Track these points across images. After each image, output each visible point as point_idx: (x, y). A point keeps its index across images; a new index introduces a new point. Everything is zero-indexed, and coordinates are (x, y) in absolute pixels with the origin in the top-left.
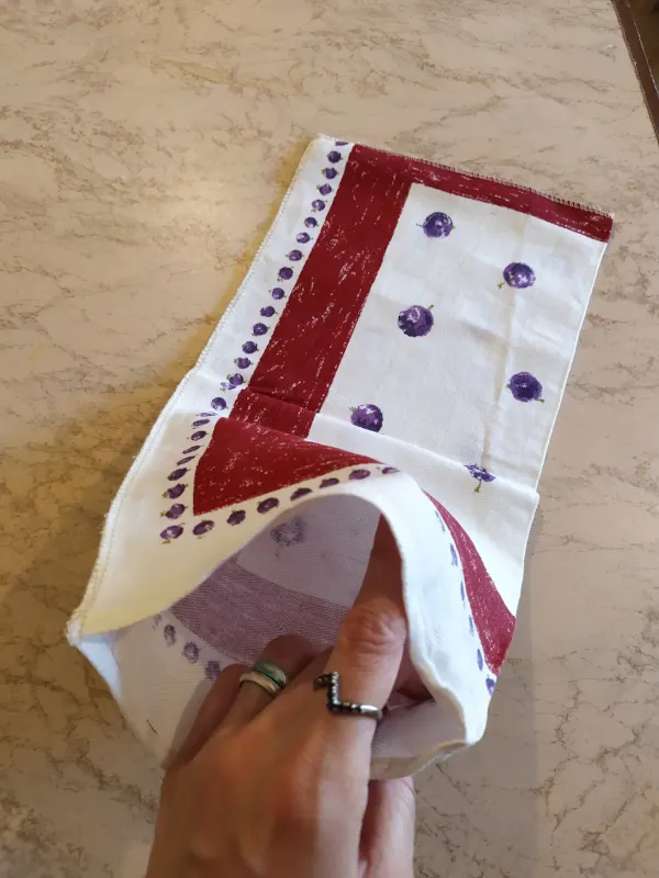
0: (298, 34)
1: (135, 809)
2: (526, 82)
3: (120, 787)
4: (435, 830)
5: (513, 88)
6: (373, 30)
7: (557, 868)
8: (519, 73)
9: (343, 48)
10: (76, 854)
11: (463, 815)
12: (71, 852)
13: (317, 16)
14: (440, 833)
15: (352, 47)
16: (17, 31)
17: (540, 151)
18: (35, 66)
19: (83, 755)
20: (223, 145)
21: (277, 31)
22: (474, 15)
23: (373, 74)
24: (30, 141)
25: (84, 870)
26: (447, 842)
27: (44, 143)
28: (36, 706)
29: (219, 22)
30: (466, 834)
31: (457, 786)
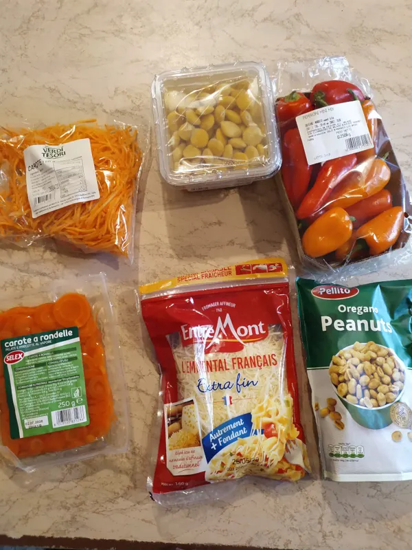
0: (277, 50)
2: (403, 91)
5: (395, 95)
6: (319, 50)
7: (358, 494)
8: (400, 85)
13: (288, 38)
16: (121, 38)
17: (404, 137)
18: (132, 62)
21: (265, 47)
22: (379, 43)
24: (131, 111)
27: (137, 112)
28: (139, 401)
29: (233, 38)
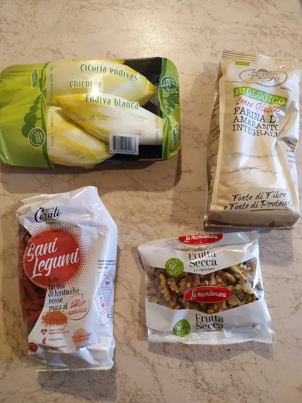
1: (147, 366)
3: (142, 357)
4: (256, 394)
9: (268, 36)
10: (125, 377)
11: (267, 391)
12: (123, 375)
14: (257, 396)
15: (272, 36)
19: (129, 342)
20: (205, 84)
23: (280, 53)
25: (127, 382)
26: (260, 399)
30: (267, 398)
31: (267, 381)
